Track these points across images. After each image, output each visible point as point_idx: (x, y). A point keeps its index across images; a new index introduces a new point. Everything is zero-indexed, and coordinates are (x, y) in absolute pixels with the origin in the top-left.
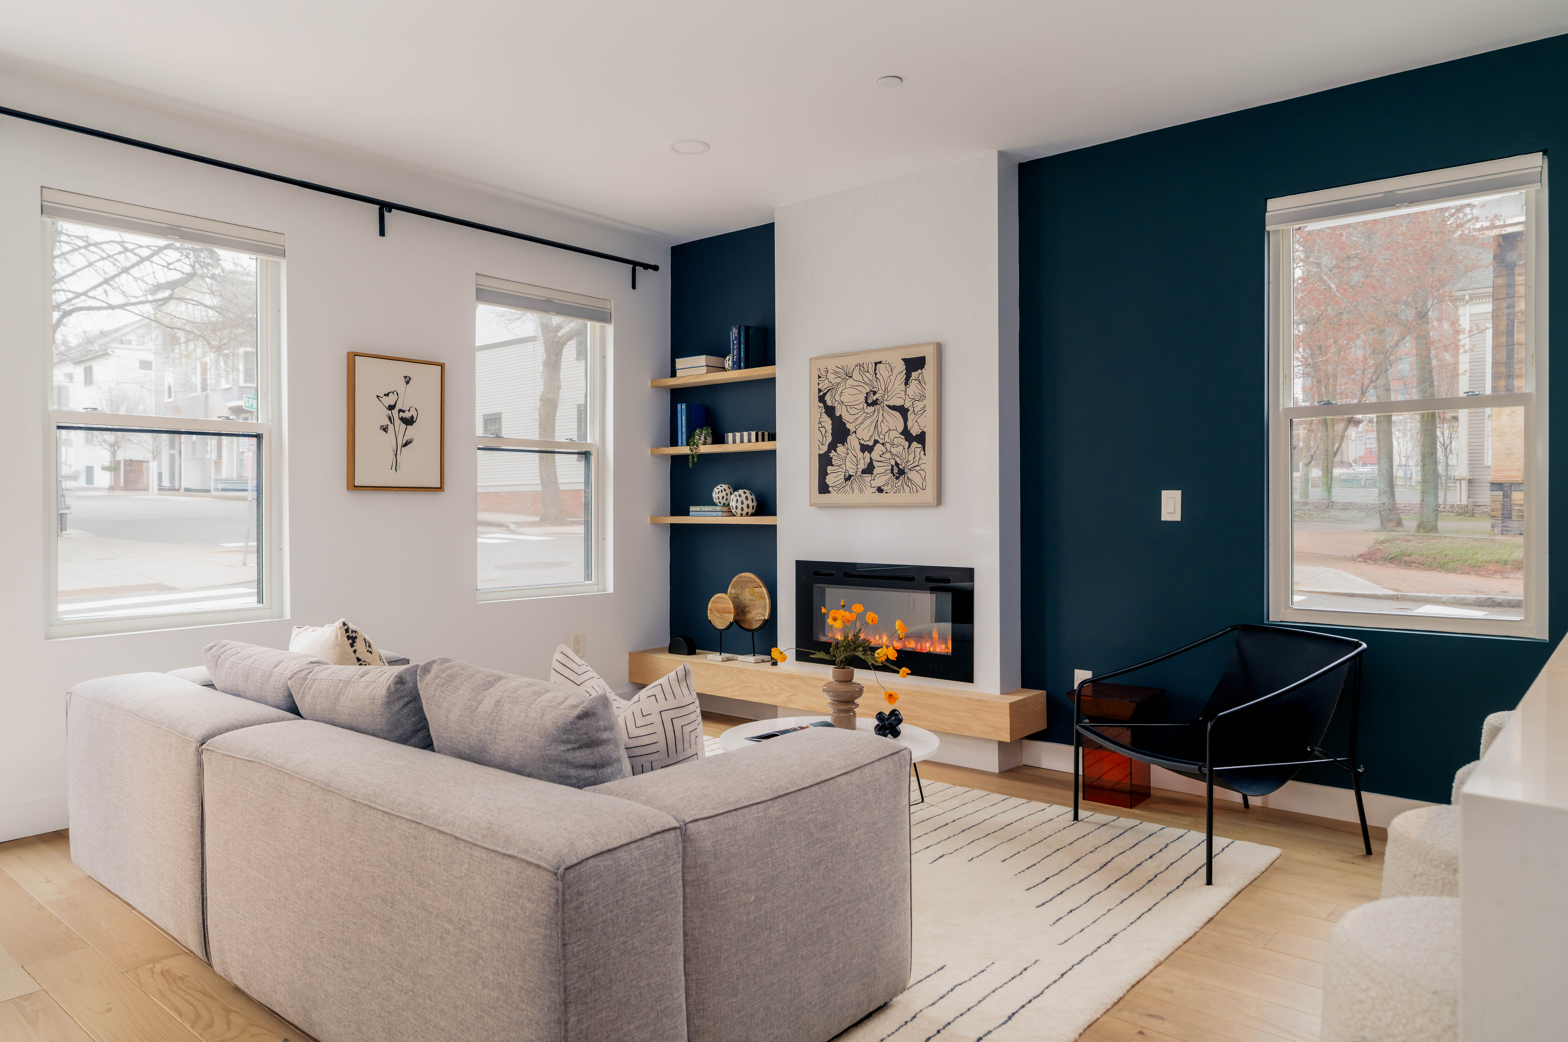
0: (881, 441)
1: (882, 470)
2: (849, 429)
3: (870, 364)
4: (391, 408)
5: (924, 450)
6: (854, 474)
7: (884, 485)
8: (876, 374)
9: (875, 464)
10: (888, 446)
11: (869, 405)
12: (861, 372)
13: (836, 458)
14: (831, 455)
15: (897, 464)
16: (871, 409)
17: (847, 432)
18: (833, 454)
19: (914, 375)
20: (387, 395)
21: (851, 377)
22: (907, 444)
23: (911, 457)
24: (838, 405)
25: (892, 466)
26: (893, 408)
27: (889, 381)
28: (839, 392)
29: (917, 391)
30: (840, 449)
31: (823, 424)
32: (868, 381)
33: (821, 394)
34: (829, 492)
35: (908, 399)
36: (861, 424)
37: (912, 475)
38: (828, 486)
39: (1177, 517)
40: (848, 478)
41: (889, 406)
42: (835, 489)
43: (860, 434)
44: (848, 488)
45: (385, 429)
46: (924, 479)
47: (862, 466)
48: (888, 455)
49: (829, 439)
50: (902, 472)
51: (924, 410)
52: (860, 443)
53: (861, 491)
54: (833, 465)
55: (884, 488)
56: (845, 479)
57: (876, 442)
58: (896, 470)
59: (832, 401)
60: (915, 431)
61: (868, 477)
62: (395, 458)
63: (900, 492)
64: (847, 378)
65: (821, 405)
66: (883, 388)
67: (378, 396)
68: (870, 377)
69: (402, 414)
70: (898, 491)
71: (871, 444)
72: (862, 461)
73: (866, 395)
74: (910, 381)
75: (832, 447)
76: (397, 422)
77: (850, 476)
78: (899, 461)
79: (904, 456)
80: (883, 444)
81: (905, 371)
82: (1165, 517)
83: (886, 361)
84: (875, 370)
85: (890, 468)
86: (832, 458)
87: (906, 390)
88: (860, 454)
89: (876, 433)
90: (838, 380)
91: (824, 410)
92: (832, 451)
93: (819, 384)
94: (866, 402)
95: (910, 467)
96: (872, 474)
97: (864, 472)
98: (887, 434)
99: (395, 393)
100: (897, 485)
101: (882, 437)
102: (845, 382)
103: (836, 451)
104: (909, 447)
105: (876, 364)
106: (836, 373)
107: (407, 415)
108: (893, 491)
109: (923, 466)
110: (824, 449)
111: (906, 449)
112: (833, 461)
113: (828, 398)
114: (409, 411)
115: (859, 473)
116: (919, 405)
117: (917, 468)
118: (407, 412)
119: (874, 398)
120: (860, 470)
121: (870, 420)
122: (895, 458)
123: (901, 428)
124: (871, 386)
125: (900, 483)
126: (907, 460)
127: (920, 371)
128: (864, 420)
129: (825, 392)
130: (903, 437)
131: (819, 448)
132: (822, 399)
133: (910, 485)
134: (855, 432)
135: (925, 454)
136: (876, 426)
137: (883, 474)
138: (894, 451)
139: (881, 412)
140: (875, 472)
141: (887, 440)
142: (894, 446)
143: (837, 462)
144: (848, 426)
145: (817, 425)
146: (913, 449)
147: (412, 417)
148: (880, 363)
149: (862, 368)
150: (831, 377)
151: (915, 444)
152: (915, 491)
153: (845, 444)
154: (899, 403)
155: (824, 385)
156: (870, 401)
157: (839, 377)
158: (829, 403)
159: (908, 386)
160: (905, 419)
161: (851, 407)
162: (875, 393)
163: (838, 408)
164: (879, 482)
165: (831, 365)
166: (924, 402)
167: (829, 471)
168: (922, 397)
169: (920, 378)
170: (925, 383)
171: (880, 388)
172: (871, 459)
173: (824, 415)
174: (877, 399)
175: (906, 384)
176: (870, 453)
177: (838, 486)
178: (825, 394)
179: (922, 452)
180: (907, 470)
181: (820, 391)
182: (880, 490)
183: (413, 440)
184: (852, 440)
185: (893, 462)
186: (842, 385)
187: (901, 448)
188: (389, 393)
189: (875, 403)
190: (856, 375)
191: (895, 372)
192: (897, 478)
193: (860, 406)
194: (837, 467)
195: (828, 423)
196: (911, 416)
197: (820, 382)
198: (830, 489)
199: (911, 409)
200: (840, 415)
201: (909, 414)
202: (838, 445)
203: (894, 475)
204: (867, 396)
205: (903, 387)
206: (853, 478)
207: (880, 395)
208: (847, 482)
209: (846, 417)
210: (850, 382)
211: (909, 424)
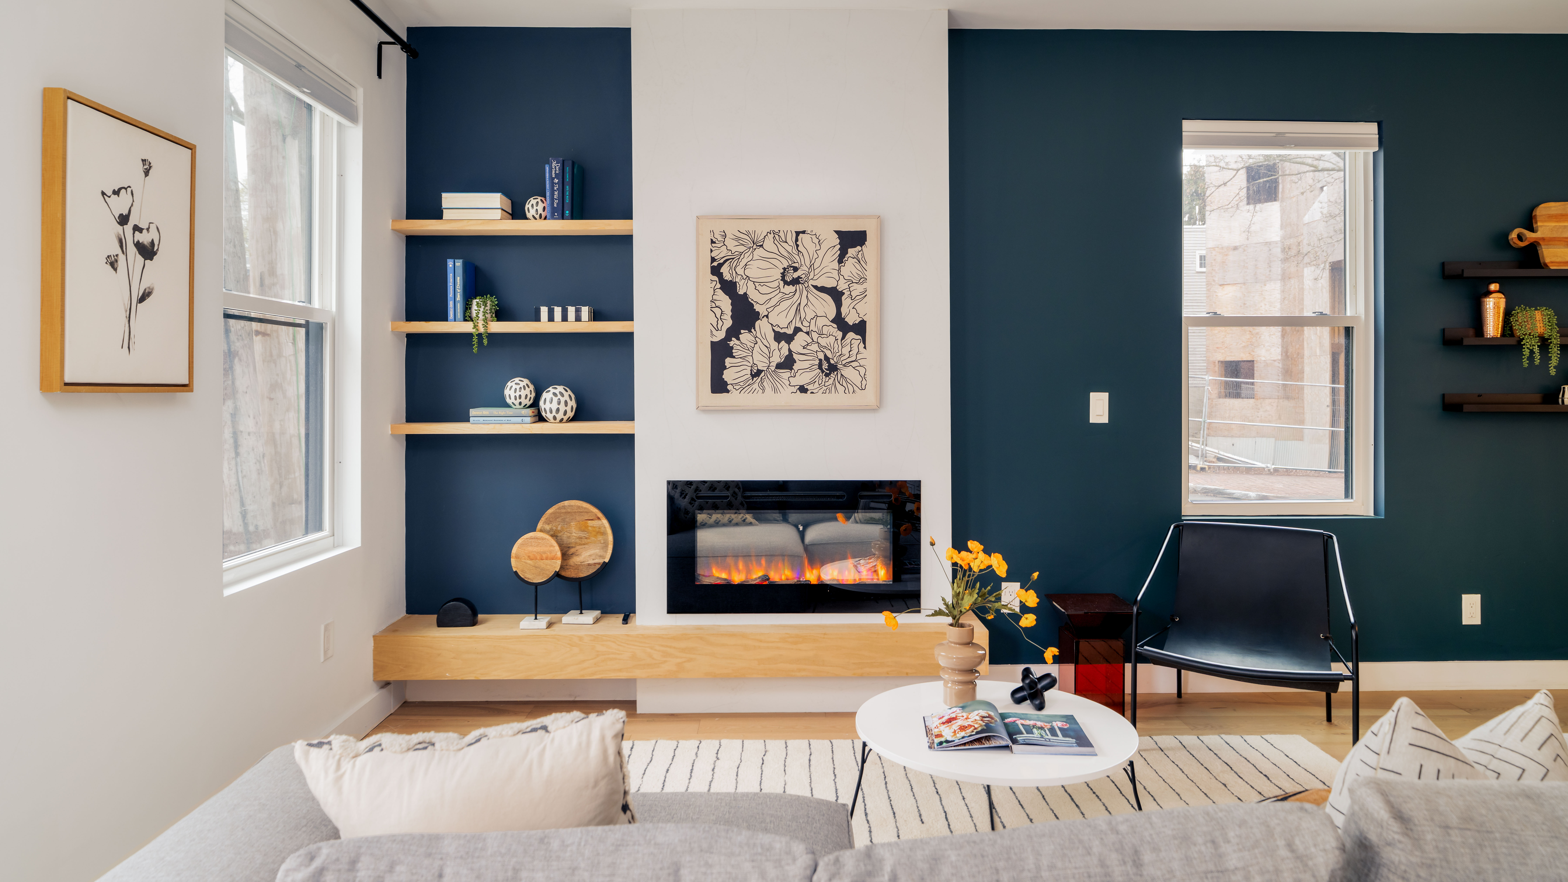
0: (805, 329)
1: (806, 365)
2: (758, 313)
3: (789, 233)
4: (123, 220)
5: (864, 343)
6: (765, 369)
7: (809, 384)
8: (797, 246)
9: (795, 356)
10: (815, 336)
11: (786, 283)
12: (776, 242)
13: (739, 347)
14: (731, 344)
15: (827, 358)
16: (791, 289)
17: (756, 316)
18: (733, 342)
19: (851, 252)
20: (116, 193)
21: (761, 246)
22: (840, 334)
23: (846, 351)
24: (741, 280)
25: (820, 360)
26: (822, 289)
27: (816, 256)
28: (742, 264)
29: (854, 271)
30: (745, 336)
31: (718, 303)
32: (785, 254)
33: (715, 264)
34: (728, 391)
35: (842, 281)
36: (775, 306)
37: (847, 372)
38: (726, 384)
39: (1105, 419)
40: (756, 374)
41: (816, 287)
42: (737, 387)
43: (773, 318)
44: (756, 386)
45: (113, 264)
46: (864, 378)
47: (777, 359)
48: (815, 347)
49: (728, 323)
50: (833, 368)
51: (864, 294)
52: (773, 330)
53: (775, 390)
54: (734, 357)
55: (809, 387)
56: (751, 374)
57: (797, 330)
58: (825, 366)
59: (731, 275)
60: (852, 319)
61: (785, 374)
62: (127, 325)
63: (830, 392)
64: (755, 247)
65: (716, 278)
66: (808, 264)
67: (103, 193)
68: (789, 249)
69: (139, 237)
70: (828, 391)
71: (790, 331)
72: (776, 353)
73: (782, 271)
74: (846, 259)
75: (733, 333)
76: (132, 250)
77: (759, 372)
78: (829, 355)
79: (836, 349)
80: (808, 333)
81: (839, 246)
82: (1093, 419)
83: (812, 231)
84: (797, 240)
85: (817, 362)
86: (732, 348)
87: (840, 269)
88: (775, 345)
89: (798, 319)
90: (742, 249)
91: (719, 286)
92: (733, 339)
93: (712, 251)
94: (783, 279)
95: (844, 362)
96: (791, 369)
97: (779, 366)
98: (813, 322)
99: (129, 190)
100: (827, 384)
101: (807, 324)
102: (752, 252)
103: (738, 339)
104: (843, 338)
105: (798, 233)
106: (738, 239)
107: (144, 238)
108: (821, 391)
109: (862, 362)
110: (720, 335)
111: (839, 341)
112: (734, 351)
113: (725, 270)
114: (148, 229)
115: (773, 368)
116: (857, 289)
117: (854, 364)
118: (145, 231)
119: (796, 275)
120: (774, 364)
121: (789, 302)
122: (825, 350)
123: (832, 314)
124: (791, 260)
125: (831, 381)
126: (840, 353)
127: (859, 248)
128: (780, 302)
129: (721, 261)
130: (835, 326)
131: (712, 334)
132: (716, 271)
133: (844, 384)
134: (767, 316)
135: (865, 348)
136: (798, 310)
137: (808, 370)
138: (823, 342)
139: (805, 293)
140: (796, 367)
141: (813, 327)
142: (822, 336)
143: (740, 352)
144: (757, 308)
145: (709, 304)
146: (849, 341)
147: (152, 243)
148: (804, 232)
149: (777, 237)
150: (730, 243)
151: (851, 335)
152: (851, 391)
153: (753, 330)
154: (830, 284)
155: (721, 253)
156: (788, 279)
157: (743, 245)
158: (727, 277)
159: (843, 264)
160: (839, 304)
161: (762, 284)
162: (796, 269)
163: (741, 283)
164: (802, 379)
165: (732, 229)
166: (865, 286)
167: (727, 364)
168: (862, 280)
169: (860, 256)
170: (866, 263)
171: (803, 263)
172: (790, 350)
173: (720, 293)
174: (799, 277)
175: (840, 261)
176: (789, 343)
177: (742, 384)
178: (721, 265)
179: (862, 345)
180: (841, 366)
181: (713, 260)
182: (803, 389)
183: (153, 289)
184: (762, 326)
185: (821, 356)
186: (747, 255)
187: (832, 339)
188: (120, 189)
189: (796, 282)
190: (769, 244)
191: (825, 247)
192: (827, 375)
193: (775, 284)
194: (740, 360)
195: (725, 303)
196: (846, 301)
197: (713, 249)
198: (729, 387)
199: (847, 293)
200: (745, 294)
201: (843, 298)
202: (742, 331)
203: (823, 372)
204: (784, 272)
205: (835, 265)
206: (763, 373)
207: (804, 272)
208: (755, 379)
209: (753, 296)
210: (759, 252)
211: (844, 310)
